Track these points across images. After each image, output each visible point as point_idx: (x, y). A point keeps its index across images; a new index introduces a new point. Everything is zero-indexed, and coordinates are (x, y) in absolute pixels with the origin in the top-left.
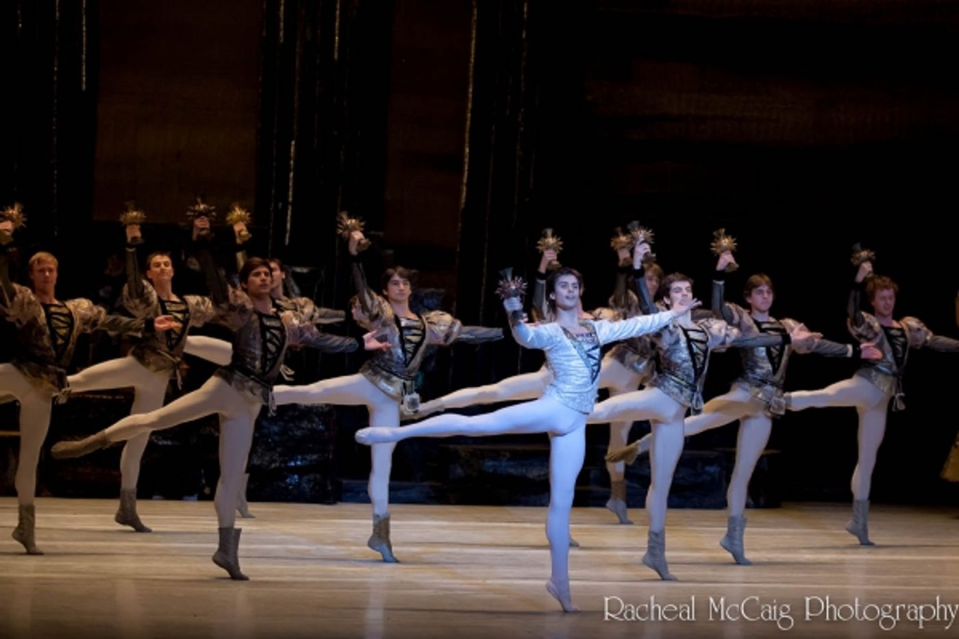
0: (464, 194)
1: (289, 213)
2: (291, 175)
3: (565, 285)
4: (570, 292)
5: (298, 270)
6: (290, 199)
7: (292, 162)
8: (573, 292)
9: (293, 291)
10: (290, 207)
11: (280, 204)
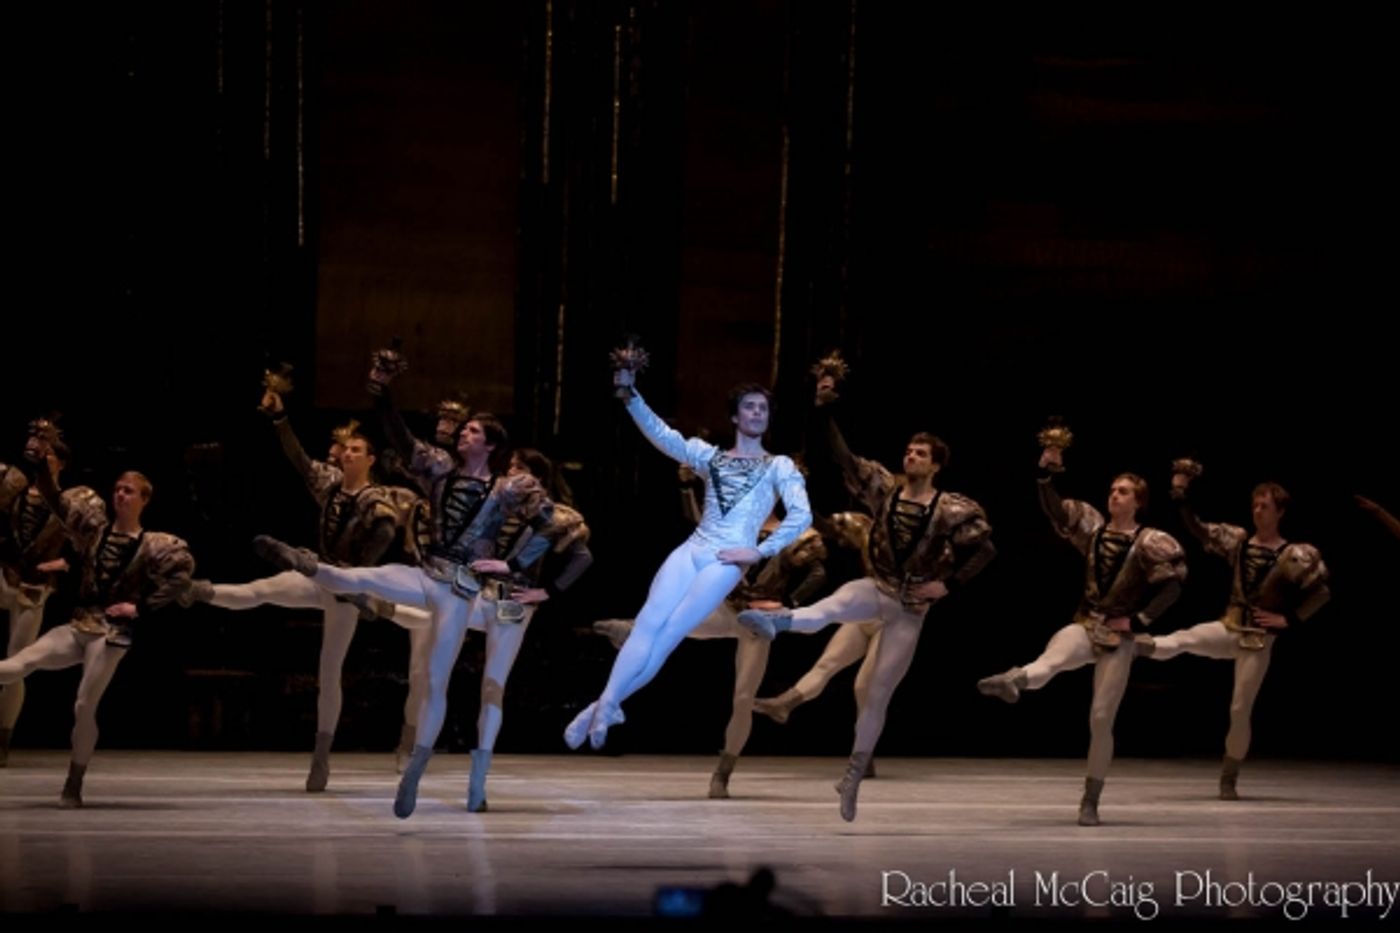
0: (776, 369)
1: (558, 395)
2: (560, 348)
3: (750, 406)
4: (756, 414)
5: (570, 466)
6: (559, 378)
7: (561, 332)
8: (759, 415)
9: (564, 492)
10: (559, 389)
11: (546, 385)
